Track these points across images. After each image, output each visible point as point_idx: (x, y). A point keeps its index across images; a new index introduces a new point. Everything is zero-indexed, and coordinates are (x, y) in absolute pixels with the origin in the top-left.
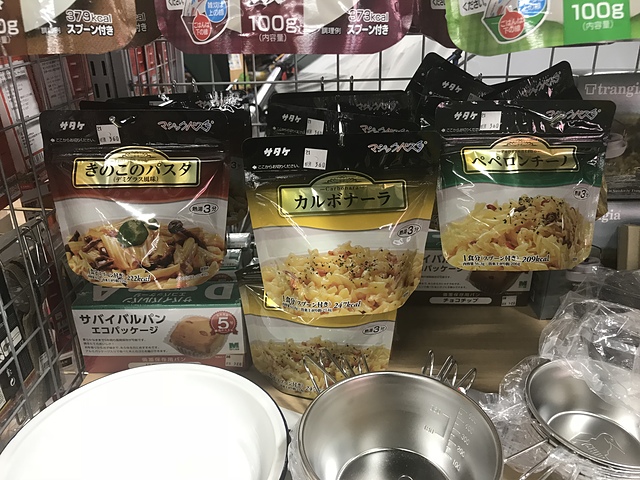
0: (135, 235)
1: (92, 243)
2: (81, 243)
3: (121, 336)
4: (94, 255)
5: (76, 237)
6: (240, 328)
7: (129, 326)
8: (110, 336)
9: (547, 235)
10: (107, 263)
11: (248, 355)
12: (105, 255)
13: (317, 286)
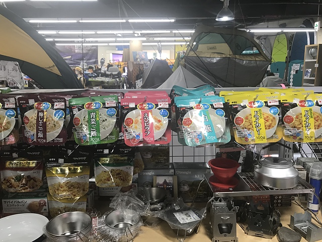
0: (19, 178)
1: (8, 181)
2: (6, 181)
3: (14, 207)
4: (8, 184)
5: (5, 180)
6: (47, 204)
7: (17, 204)
8: (11, 207)
9: (116, 178)
10: (11, 186)
11: (49, 212)
12: (11, 184)
13: (60, 191)
